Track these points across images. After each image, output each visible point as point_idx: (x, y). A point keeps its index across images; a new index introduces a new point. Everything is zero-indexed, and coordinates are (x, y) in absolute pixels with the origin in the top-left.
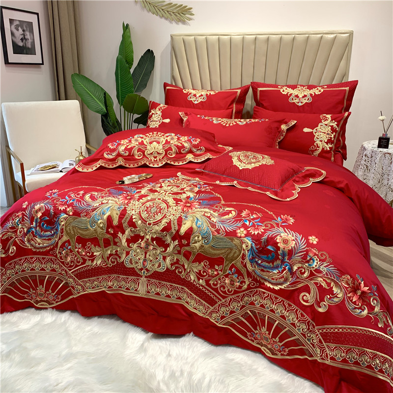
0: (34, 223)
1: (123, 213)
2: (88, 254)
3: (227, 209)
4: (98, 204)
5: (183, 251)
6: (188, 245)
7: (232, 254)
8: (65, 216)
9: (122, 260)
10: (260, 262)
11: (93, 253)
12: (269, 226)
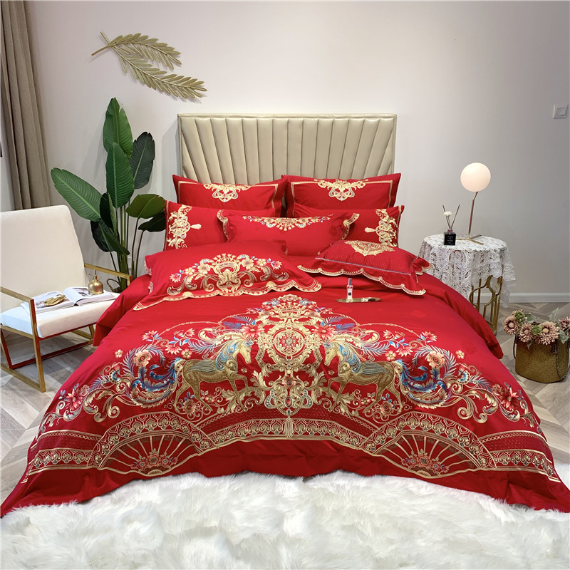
0: (139, 375)
1: (254, 349)
2: (218, 401)
3: (367, 332)
4: (220, 342)
5: (330, 383)
6: (336, 375)
7: (384, 379)
8: (181, 360)
9: (261, 402)
10: (412, 384)
11: (224, 399)
12: (416, 345)
